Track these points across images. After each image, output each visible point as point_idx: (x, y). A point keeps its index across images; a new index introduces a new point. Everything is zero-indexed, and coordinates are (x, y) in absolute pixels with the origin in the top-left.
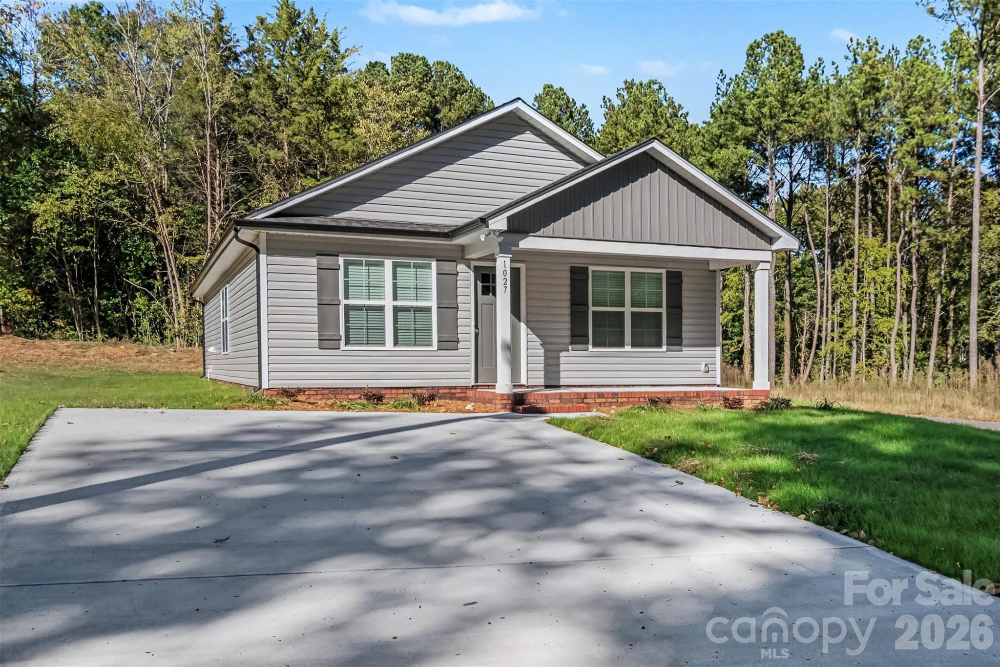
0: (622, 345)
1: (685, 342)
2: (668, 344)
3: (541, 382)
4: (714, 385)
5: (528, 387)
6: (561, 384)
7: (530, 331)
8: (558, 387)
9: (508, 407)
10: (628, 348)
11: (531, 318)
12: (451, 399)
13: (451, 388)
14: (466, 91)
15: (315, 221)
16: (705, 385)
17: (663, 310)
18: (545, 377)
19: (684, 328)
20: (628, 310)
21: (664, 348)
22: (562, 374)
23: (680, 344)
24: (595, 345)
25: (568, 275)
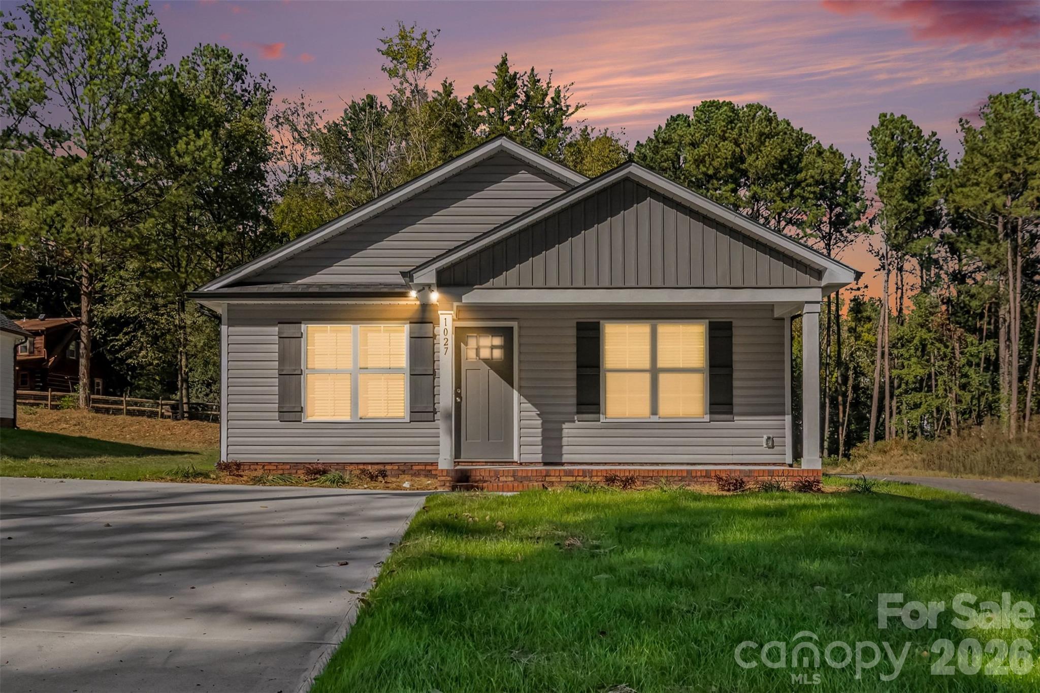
1: (736, 409)
2: (711, 413)
3: (539, 458)
4: (783, 464)
5: (521, 464)
6: (563, 461)
7: (523, 399)
8: (562, 464)
9: (448, 484)
10: (654, 418)
11: (524, 384)
12: (426, 476)
13: (426, 464)
14: (778, 134)
15: (270, 288)
16: (769, 464)
17: (706, 370)
18: (543, 452)
19: (736, 392)
21: (707, 417)
22: (565, 449)
23: (731, 412)
24: (608, 414)
25: (573, 332)
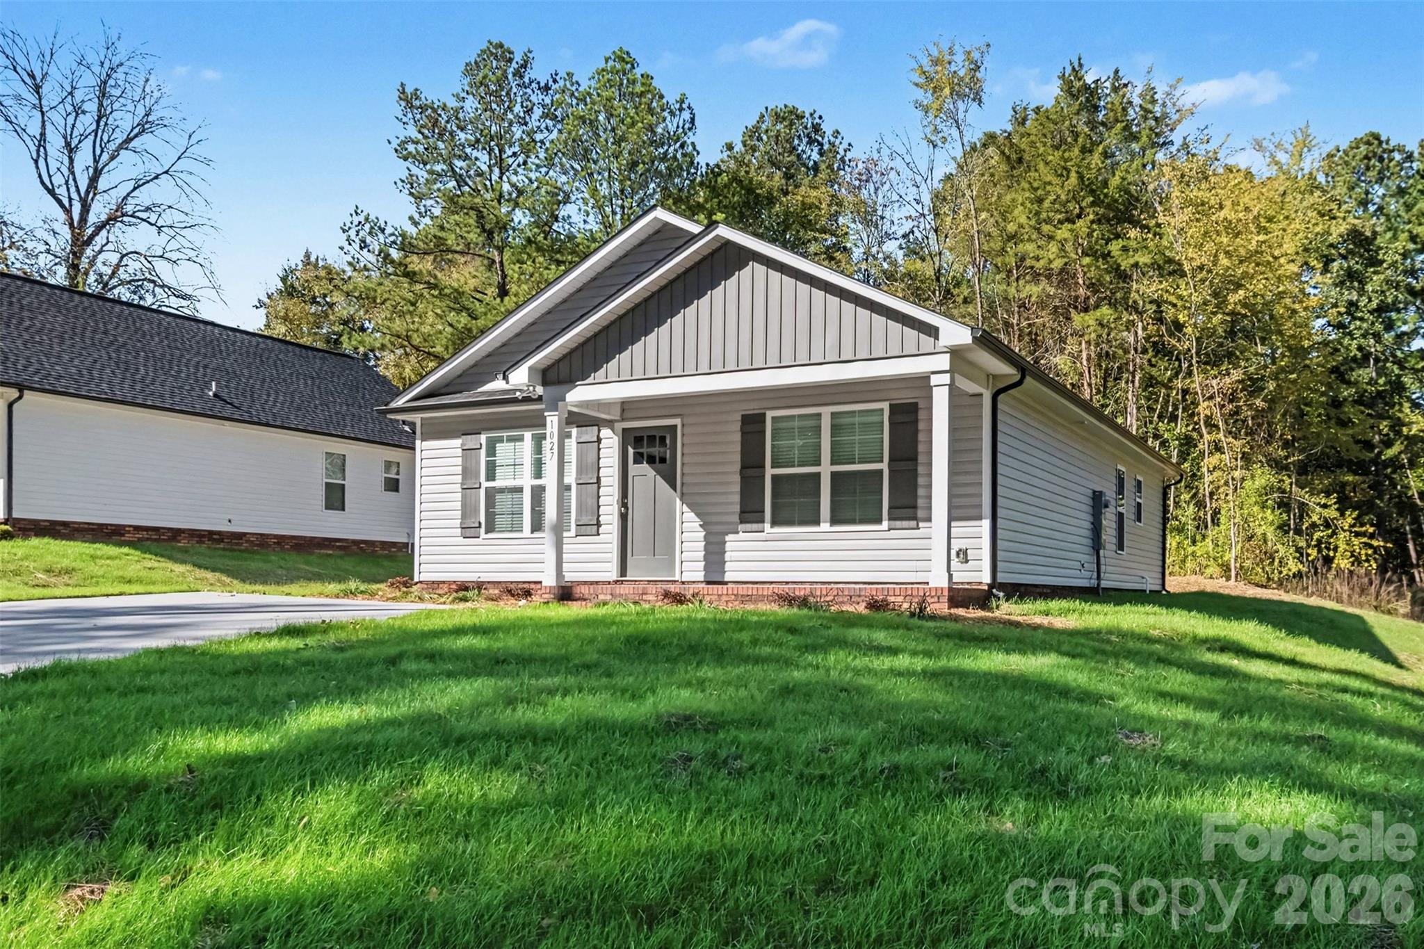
0: (817, 522)
1: (920, 514)
2: (890, 519)
3: (700, 576)
5: (682, 583)
6: (726, 579)
7: (685, 508)
8: (726, 583)
10: (825, 526)
11: (686, 488)
17: (884, 466)
18: (706, 568)
19: (920, 492)
20: (826, 470)
21: (885, 524)
22: (728, 566)
23: (914, 518)
24: (774, 523)
25: (738, 427)
